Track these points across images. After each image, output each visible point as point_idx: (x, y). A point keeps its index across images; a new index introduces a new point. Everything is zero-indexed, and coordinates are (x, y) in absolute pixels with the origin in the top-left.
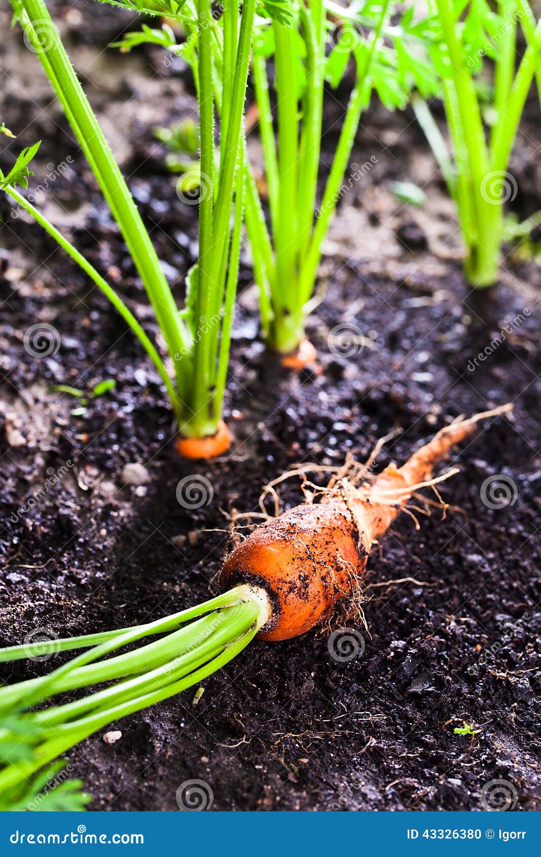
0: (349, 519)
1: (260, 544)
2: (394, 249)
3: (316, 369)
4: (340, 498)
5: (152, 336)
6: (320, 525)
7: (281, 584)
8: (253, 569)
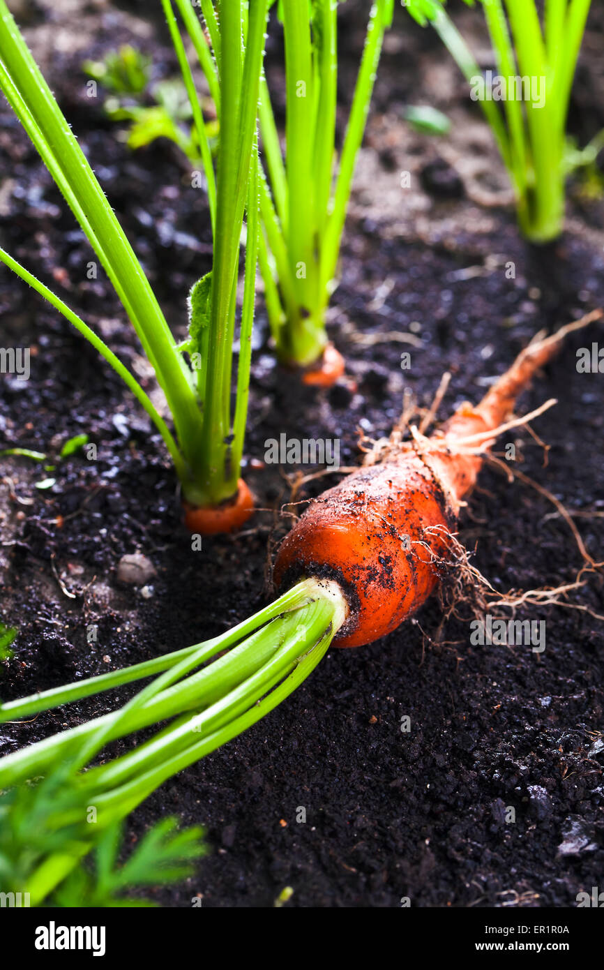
0: (428, 477)
1: (322, 523)
2: (420, 201)
3: (349, 384)
4: (413, 453)
5: (128, 362)
6: (393, 490)
7: (357, 571)
8: (318, 556)
